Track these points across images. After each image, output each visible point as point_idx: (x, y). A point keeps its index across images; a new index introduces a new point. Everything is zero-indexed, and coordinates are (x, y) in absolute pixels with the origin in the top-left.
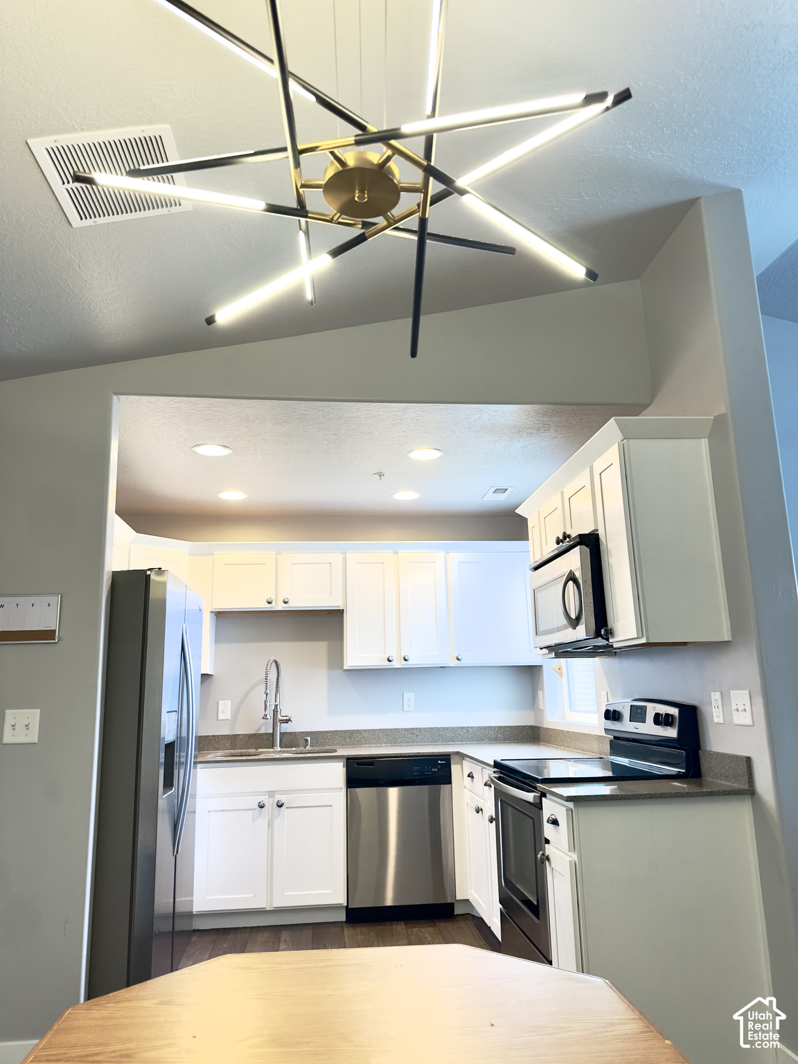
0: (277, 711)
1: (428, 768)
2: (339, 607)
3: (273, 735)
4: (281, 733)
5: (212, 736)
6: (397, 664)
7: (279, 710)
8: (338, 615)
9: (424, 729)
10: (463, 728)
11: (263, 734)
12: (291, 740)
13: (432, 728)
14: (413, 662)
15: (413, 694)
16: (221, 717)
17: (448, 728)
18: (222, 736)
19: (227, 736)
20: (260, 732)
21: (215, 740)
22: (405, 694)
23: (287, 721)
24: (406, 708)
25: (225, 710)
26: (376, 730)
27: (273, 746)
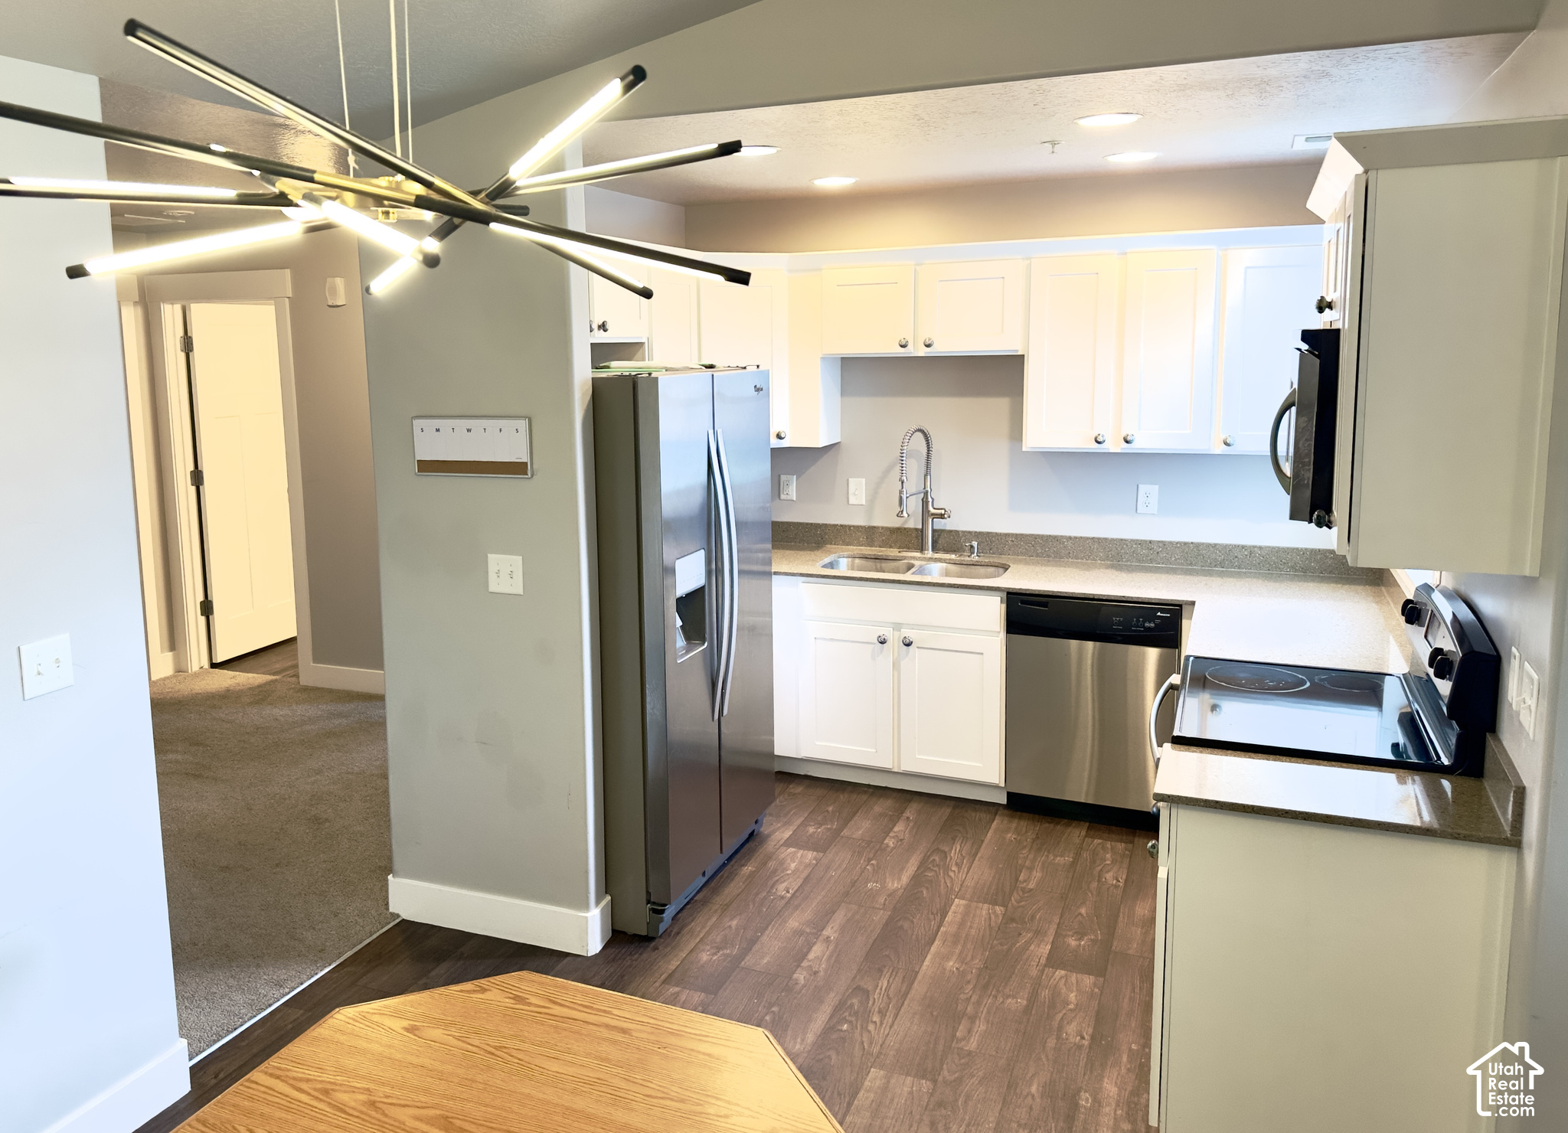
0: (927, 502)
1: (1138, 621)
2: (1018, 350)
3: (921, 533)
4: (934, 531)
5: (841, 526)
6: (1113, 445)
7: (930, 500)
8: (1015, 363)
9: (1172, 543)
10: (1243, 547)
11: (910, 529)
12: (949, 542)
13: (1185, 544)
14: (1140, 445)
15: (1156, 487)
16: (852, 501)
17: (1216, 545)
18: (854, 526)
19: (861, 527)
20: (906, 526)
21: (845, 532)
22: (1140, 485)
23: (942, 516)
24: (1142, 509)
25: (858, 491)
26: (1088, 538)
27: (922, 549)
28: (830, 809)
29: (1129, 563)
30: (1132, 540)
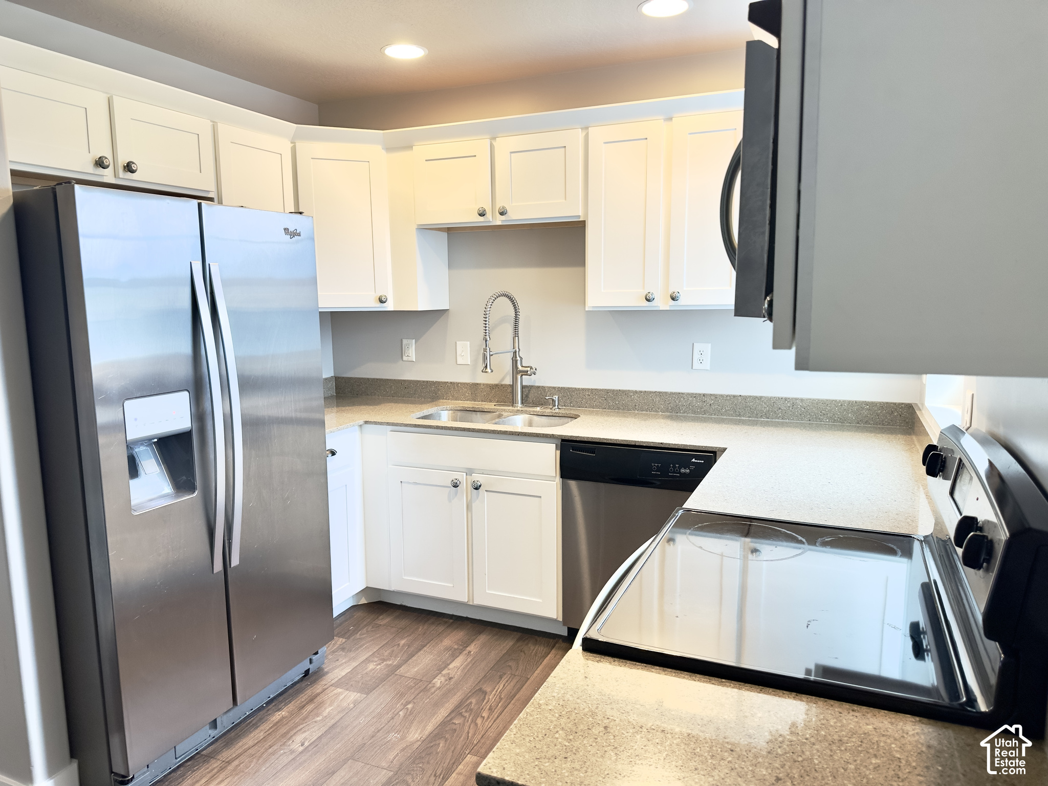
0: (516, 361)
1: (674, 467)
2: (579, 216)
5: (451, 383)
6: (662, 303)
7: (518, 358)
8: (577, 229)
9: (722, 396)
11: (506, 385)
12: (535, 397)
13: (734, 396)
14: (685, 302)
15: (708, 346)
16: (460, 361)
17: (761, 397)
18: (461, 383)
19: (467, 384)
20: (503, 383)
21: (454, 388)
22: (694, 343)
23: (530, 373)
24: (696, 365)
25: (464, 352)
26: (651, 392)
27: (513, 402)
28: (403, 642)
29: (685, 414)
30: (688, 394)
